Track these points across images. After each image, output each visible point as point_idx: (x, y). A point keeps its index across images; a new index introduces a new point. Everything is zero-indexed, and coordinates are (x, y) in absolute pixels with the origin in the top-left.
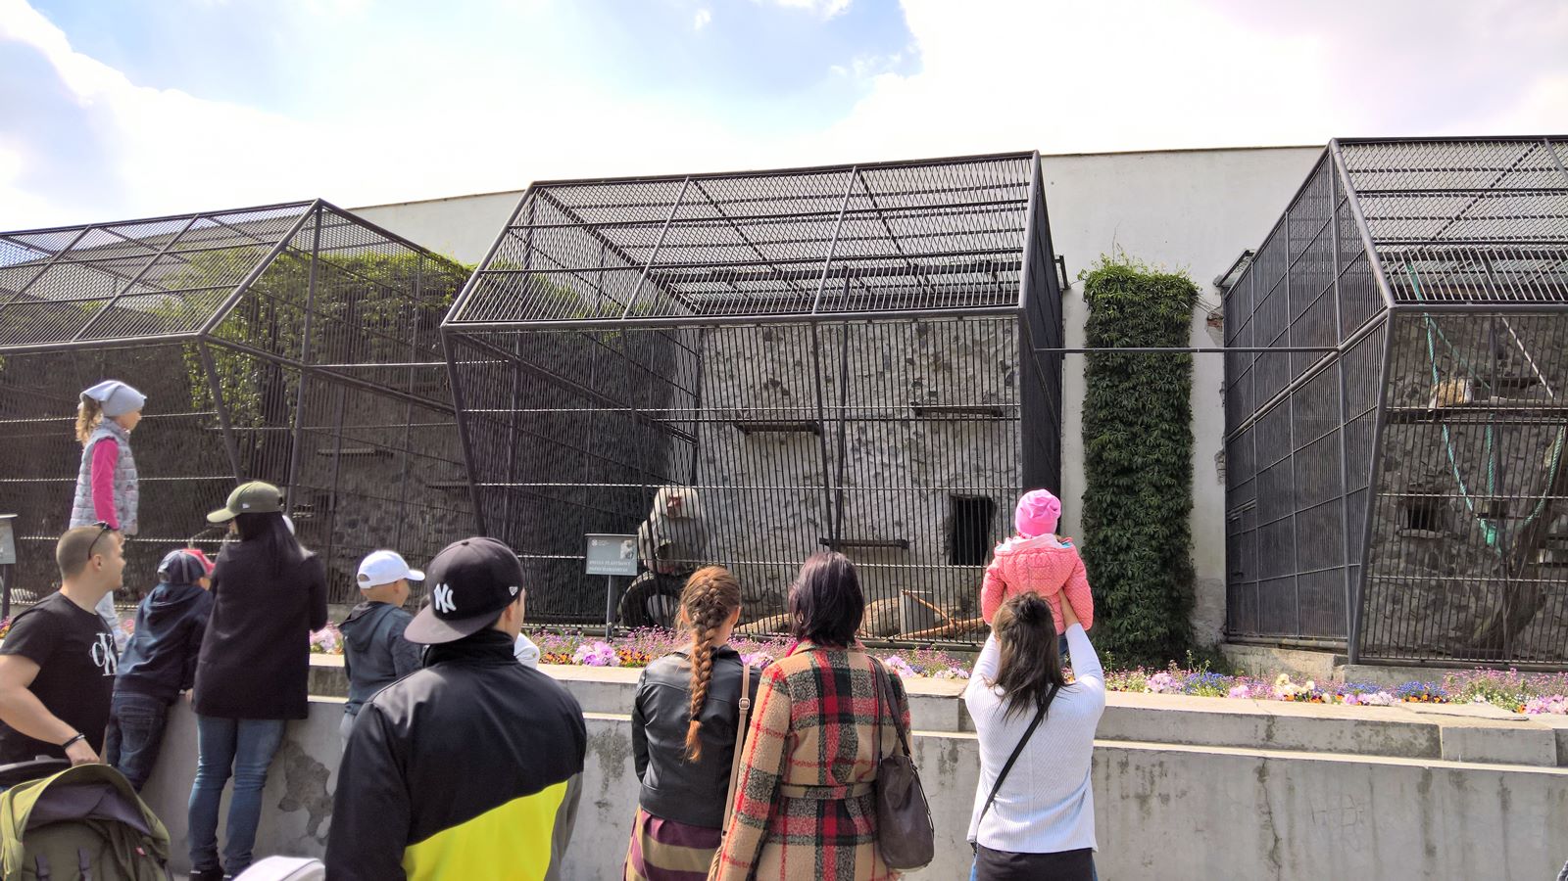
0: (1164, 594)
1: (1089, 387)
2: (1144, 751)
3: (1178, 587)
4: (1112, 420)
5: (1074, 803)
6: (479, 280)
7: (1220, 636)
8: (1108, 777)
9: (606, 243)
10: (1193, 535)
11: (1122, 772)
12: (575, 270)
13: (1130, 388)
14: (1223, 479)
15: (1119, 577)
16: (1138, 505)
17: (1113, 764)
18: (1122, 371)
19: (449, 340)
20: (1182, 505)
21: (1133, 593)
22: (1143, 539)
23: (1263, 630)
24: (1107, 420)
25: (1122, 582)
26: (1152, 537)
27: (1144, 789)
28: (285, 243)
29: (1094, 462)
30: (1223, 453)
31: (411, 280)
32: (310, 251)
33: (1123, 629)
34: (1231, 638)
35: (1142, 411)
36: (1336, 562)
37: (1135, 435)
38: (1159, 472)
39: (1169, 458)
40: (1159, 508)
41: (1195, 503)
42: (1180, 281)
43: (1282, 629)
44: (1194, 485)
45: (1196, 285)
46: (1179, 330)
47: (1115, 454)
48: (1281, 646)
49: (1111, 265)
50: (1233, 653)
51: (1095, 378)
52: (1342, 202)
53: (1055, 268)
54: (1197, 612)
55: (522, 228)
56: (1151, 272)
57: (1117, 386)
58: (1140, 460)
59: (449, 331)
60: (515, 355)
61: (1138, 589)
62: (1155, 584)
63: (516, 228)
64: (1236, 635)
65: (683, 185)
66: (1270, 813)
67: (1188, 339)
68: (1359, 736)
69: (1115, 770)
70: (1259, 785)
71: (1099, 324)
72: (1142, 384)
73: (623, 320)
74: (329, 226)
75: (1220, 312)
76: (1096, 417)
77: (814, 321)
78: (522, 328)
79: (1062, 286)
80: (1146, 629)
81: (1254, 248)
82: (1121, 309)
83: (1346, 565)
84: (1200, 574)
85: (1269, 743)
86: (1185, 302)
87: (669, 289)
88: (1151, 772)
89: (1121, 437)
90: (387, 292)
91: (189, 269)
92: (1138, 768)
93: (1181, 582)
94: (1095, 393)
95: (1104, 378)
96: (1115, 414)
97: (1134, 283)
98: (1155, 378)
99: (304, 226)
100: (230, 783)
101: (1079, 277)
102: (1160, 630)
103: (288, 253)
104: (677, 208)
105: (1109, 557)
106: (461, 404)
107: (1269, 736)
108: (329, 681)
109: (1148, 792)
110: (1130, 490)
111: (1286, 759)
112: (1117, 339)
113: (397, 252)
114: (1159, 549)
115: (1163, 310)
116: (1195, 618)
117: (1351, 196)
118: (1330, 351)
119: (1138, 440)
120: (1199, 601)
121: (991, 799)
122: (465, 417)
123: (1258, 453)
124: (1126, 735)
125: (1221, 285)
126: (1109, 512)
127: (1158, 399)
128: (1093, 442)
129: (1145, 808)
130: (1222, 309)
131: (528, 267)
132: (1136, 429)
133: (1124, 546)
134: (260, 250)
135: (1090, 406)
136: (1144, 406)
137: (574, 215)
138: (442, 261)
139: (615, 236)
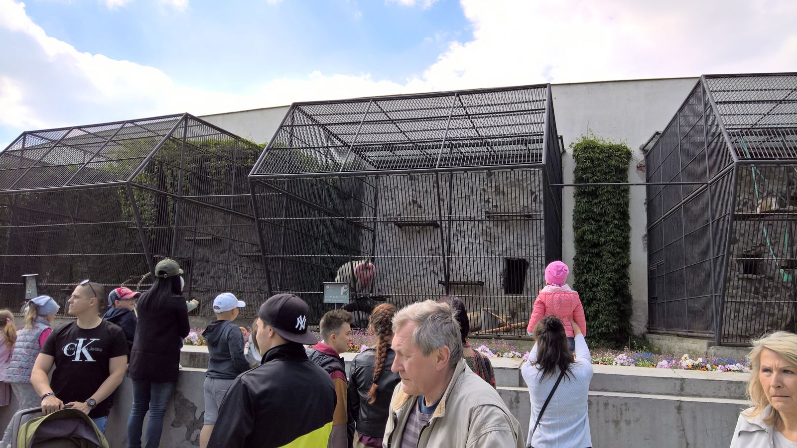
0: (616, 308)
1: (577, 202)
2: (616, 397)
3: (624, 305)
4: (589, 219)
5: (581, 424)
6: (267, 153)
7: (645, 330)
8: (598, 411)
9: (330, 132)
10: (631, 278)
11: (605, 409)
12: (315, 148)
13: (598, 203)
14: (646, 249)
15: (592, 300)
16: (602, 263)
17: (601, 404)
18: (593, 194)
19: (252, 183)
20: (625, 263)
21: (600, 308)
22: (605, 280)
23: (669, 326)
24: (586, 219)
25: (594, 302)
26: (610, 279)
27: (617, 417)
28: (170, 135)
29: (580, 241)
30: (646, 235)
31: (231, 152)
32: (182, 138)
33: (595, 327)
34: (651, 331)
35: (604, 215)
36: (707, 292)
37: (600, 227)
38: (613, 246)
39: (618, 238)
40: (613, 264)
41: (632, 261)
42: (622, 147)
43: (678, 326)
44: (631, 253)
45: (631, 150)
46: (622, 173)
47: (590, 237)
48: (678, 335)
49: (587, 140)
50: (652, 339)
51: (580, 198)
52: (708, 107)
53: (558, 141)
54: (633, 317)
55: (288, 126)
56: (607, 143)
57: (591, 202)
58: (603, 240)
59: (252, 178)
60: (284, 190)
61: (603, 306)
62: (611, 303)
63: (285, 126)
64: (653, 329)
65: (369, 104)
66: (684, 430)
67: (627, 177)
68: (729, 389)
69: (601, 408)
70: (677, 415)
71: (580, 170)
72: (604, 200)
73: (340, 172)
74: (191, 126)
75: (643, 163)
76: (580, 218)
77: (436, 172)
78: (288, 177)
79: (561, 150)
80: (607, 326)
81: (661, 130)
82: (592, 162)
83: (713, 294)
84: (634, 297)
85: (682, 393)
86: (625, 158)
87: (360, 155)
88: (621, 408)
89: (593, 227)
90: (220, 158)
91: (122, 148)
92: (613, 406)
93: (625, 302)
94: (579, 205)
95: (584, 198)
96: (590, 216)
97: (598, 149)
98: (611, 197)
99: (179, 126)
100: (148, 414)
101: (570, 146)
102: (614, 327)
103: (171, 140)
104: (366, 115)
105: (587, 290)
106: (258, 216)
107: (682, 389)
108: (197, 360)
109: (619, 419)
110: (598, 255)
111: (692, 402)
112: (591, 178)
113: (224, 138)
114: (614, 285)
115: (614, 162)
116: (632, 321)
117: (713, 104)
118: (704, 184)
119: (602, 230)
120: (634, 312)
121: (538, 423)
122: (260, 222)
123: (665, 236)
124: (606, 388)
125: (643, 149)
126: (587, 266)
127: (612, 208)
128: (579, 230)
129: (618, 427)
130: (644, 161)
131: (291, 146)
132: (601, 223)
133: (595, 284)
134: (157, 138)
135: (577, 212)
136: (605, 212)
137: (314, 120)
138: (246, 142)
139: (334, 129)
